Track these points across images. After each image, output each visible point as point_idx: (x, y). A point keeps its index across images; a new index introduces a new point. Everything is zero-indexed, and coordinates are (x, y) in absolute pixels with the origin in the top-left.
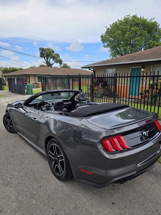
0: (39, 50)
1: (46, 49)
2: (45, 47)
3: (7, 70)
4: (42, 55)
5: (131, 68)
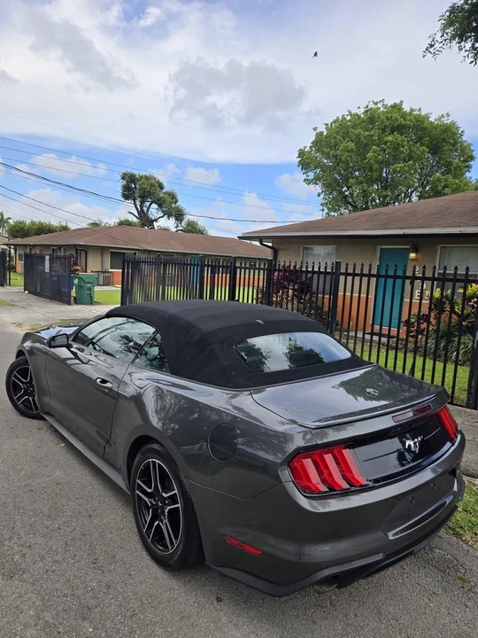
0: (120, 178)
1: (141, 177)
2: (138, 173)
3: (22, 228)
4: (128, 193)
5: (379, 248)
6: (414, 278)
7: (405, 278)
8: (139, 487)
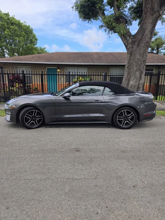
5: (47, 68)
6: (59, 75)
7: (57, 75)
8: (118, 118)
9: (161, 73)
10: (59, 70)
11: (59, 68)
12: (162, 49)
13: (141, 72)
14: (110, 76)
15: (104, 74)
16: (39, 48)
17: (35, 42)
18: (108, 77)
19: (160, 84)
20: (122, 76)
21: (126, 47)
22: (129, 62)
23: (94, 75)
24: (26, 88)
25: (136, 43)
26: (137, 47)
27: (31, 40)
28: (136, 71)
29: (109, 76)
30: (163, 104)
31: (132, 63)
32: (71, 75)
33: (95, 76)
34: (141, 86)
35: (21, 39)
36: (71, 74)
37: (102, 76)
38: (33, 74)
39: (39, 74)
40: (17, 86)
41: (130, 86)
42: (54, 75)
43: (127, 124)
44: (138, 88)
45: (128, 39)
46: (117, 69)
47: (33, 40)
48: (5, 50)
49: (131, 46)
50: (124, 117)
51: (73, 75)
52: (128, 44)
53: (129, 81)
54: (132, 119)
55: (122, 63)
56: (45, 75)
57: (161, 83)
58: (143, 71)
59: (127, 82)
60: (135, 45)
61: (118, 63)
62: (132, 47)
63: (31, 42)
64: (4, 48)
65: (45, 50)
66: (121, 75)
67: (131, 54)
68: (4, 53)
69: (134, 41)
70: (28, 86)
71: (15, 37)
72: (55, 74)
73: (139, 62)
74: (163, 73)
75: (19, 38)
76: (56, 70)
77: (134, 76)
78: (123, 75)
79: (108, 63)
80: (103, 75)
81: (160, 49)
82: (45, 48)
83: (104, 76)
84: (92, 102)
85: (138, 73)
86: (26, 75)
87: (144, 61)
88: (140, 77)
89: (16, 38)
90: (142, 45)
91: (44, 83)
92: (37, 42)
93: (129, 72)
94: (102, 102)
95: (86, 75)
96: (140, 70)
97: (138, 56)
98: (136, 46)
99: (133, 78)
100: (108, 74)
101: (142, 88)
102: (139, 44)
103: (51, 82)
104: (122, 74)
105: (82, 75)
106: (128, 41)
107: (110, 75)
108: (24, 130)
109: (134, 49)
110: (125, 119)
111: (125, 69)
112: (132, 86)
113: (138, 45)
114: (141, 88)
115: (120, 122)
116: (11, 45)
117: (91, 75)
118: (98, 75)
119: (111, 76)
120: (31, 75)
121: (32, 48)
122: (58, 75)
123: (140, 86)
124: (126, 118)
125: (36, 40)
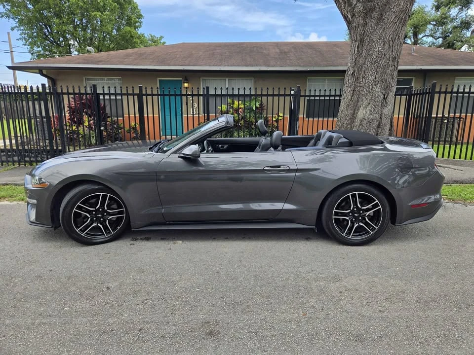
5: (159, 79)
8: (336, 214)
9: (437, 90)
10: (186, 85)
11: (186, 80)
12: (425, 36)
13: (387, 87)
14: (307, 98)
15: (292, 92)
16: (147, 36)
17: (137, 22)
18: (302, 99)
19: (434, 115)
20: (337, 98)
21: (349, 23)
22: (356, 62)
23: (267, 95)
24: (102, 128)
25: (375, 14)
26: (378, 24)
27: (129, 19)
28: (375, 83)
29: (305, 96)
30: (444, 167)
31: (364, 64)
32: (212, 95)
33: (270, 98)
34: (386, 122)
35: (106, 15)
36: (212, 92)
37: (287, 98)
38: (124, 94)
39: (133, 95)
40: (86, 124)
41: (357, 122)
42: (176, 95)
43: (360, 230)
44: (378, 127)
45: (355, 3)
46: (325, 80)
47: (133, 17)
48: (71, 42)
49: (362, 22)
50: (353, 212)
51: (216, 95)
52: (353, 16)
53: (356, 109)
54: (375, 218)
55: (338, 66)
56: (147, 95)
57: (437, 114)
58: (390, 83)
59: (350, 112)
60: (371, 18)
61: (327, 66)
62: (365, 24)
63: (130, 23)
64: (68, 36)
65: (162, 41)
66: (335, 96)
67: (362, 41)
68: (70, 48)
69: (370, 9)
70: (113, 123)
71: (93, 12)
72: (178, 92)
73: (382, 62)
74: (441, 89)
75: (102, 13)
76: (180, 83)
77: (369, 96)
78: (340, 96)
79: (304, 66)
80: (290, 95)
81: (420, 36)
82: (162, 37)
83: (292, 99)
84: (263, 171)
85: (378, 89)
86: (101, 97)
87: (394, 59)
88: (385, 99)
89: (96, 13)
90: (390, 17)
91: (146, 115)
92: (141, 23)
93: (356, 86)
94: (290, 171)
95: (250, 95)
96: (382, 80)
97: (378, 47)
98: (374, 21)
99: (365, 103)
100: (302, 93)
101: (388, 127)
102: (381, 15)
103: (167, 113)
104: (338, 93)
105: (239, 96)
106: (354, 7)
107: (307, 94)
108: (72, 250)
109: (369, 29)
110: (354, 217)
111: (346, 78)
112: (365, 122)
113: (380, 19)
114: (385, 126)
115: (341, 224)
116: (84, 30)
117: (262, 95)
118: (279, 95)
119: (310, 96)
120: (119, 97)
121: (132, 36)
122: (184, 95)
123: (384, 121)
124: (358, 215)
125: (140, 16)
